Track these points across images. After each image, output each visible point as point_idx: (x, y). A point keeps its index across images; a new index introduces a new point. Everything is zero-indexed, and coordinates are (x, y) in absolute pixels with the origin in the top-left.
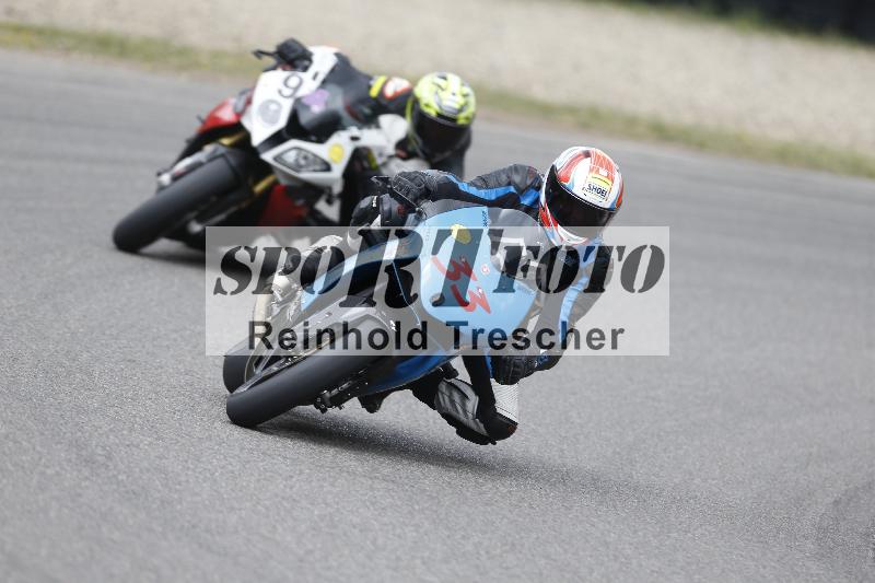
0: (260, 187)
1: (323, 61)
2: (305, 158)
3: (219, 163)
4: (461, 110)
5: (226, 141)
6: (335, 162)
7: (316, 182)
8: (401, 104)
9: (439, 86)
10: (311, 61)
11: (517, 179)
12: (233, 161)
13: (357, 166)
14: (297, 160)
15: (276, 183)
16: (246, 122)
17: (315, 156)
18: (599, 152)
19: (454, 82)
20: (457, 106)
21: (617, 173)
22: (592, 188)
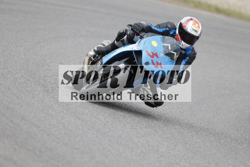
21: (200, 26)
22: (193, 30)
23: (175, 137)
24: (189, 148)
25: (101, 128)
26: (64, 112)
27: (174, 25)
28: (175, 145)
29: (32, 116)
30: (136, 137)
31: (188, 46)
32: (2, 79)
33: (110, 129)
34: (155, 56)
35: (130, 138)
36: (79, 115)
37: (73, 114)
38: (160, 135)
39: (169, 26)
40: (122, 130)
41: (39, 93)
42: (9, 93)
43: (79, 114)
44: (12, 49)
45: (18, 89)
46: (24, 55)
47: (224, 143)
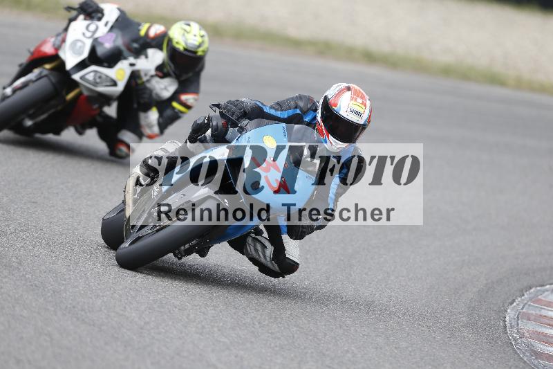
0: (70, 96)
1: (111, 13)
2: (100, 77)
3: (44, 81)
4: (199, 46)
5: (48, 66)
6: (120, 80)
7: (108, 93)
8: (159, 41)
9: (185, 30)
10: (103, 15)
11: (301, 104)
12: (53, 80)
13: (133, 83)
14: (95, 79)
15: (80, 94)
16: (62, 54)
17: (107, 76)
18: (356, 87)
19: (195, 27)
20: (197, 43)
21: (369, 101)
22: (352, 111)
23: (299, 344)
24: (331, 365)
25: (135, 337)
26: (48, 310)
27: (313, 101)
30: (213, 351)
33: (153, 338)
35: (200, 355)
36: (83, 313)
37: (69, 313)
38: (265, 342)
40: (180, 338)
47: (407, 348)
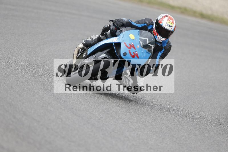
21: (174, 21)
22: (168, 25)
27: (152, 21)
28: (163, 139)
29: (33, 112)
31: (164, 39)
32: (5, 79)
34: (132, 47)
39: (147, 22)
41: (39, 92)
42: (12, 91)
43: (75, 110)
44: (15, 51)
45: (20, 87)
46: (26, 57)
